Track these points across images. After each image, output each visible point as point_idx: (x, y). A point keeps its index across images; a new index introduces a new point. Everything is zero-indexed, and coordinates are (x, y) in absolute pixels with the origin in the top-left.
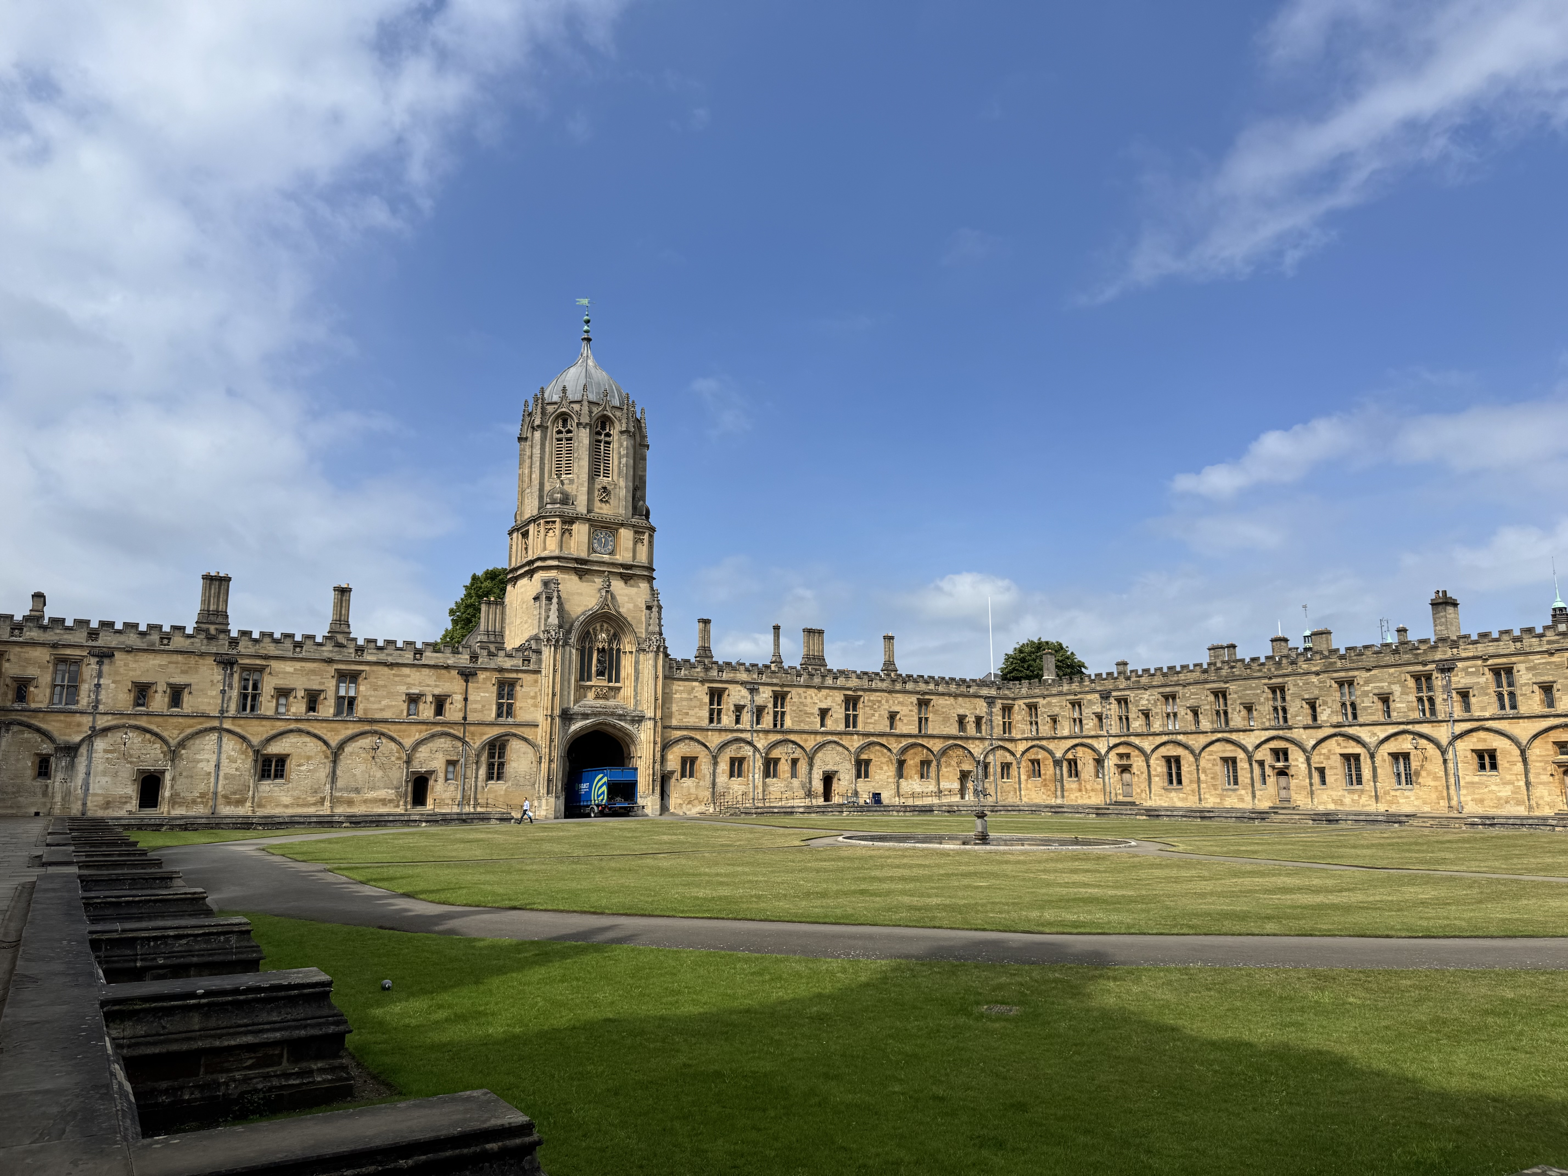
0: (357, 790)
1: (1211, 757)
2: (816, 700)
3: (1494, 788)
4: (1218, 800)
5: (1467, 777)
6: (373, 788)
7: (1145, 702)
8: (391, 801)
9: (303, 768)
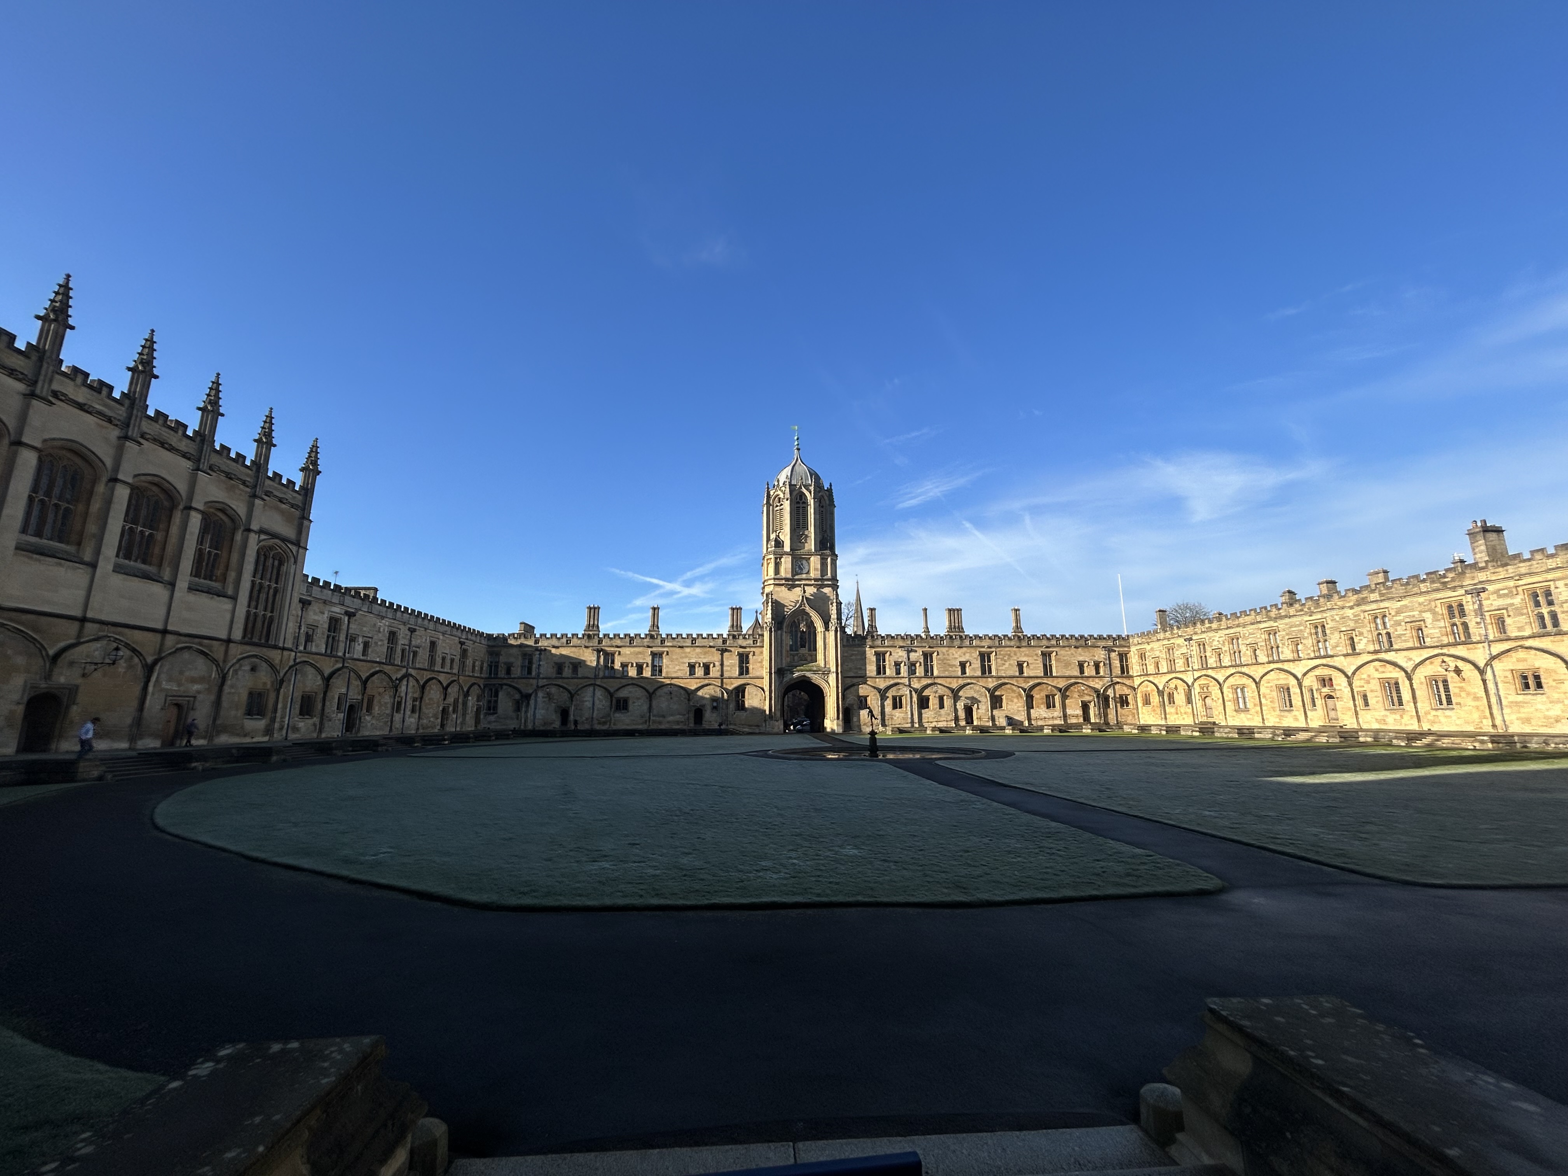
0: (664, 716)
1: (1269, 685)
2: (957, 655)
3: (1539, 706)
4: (1278, 720)
5: (1509, 697)
6: (672, 715)
7: (1215, 643)
8: (682, 722)
9: (636, 704)
